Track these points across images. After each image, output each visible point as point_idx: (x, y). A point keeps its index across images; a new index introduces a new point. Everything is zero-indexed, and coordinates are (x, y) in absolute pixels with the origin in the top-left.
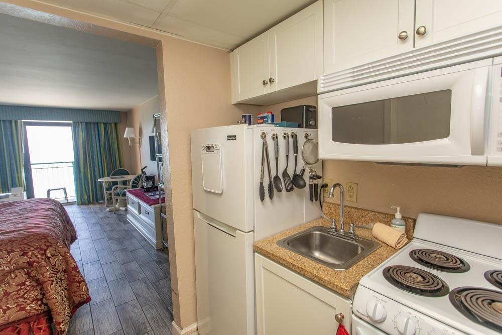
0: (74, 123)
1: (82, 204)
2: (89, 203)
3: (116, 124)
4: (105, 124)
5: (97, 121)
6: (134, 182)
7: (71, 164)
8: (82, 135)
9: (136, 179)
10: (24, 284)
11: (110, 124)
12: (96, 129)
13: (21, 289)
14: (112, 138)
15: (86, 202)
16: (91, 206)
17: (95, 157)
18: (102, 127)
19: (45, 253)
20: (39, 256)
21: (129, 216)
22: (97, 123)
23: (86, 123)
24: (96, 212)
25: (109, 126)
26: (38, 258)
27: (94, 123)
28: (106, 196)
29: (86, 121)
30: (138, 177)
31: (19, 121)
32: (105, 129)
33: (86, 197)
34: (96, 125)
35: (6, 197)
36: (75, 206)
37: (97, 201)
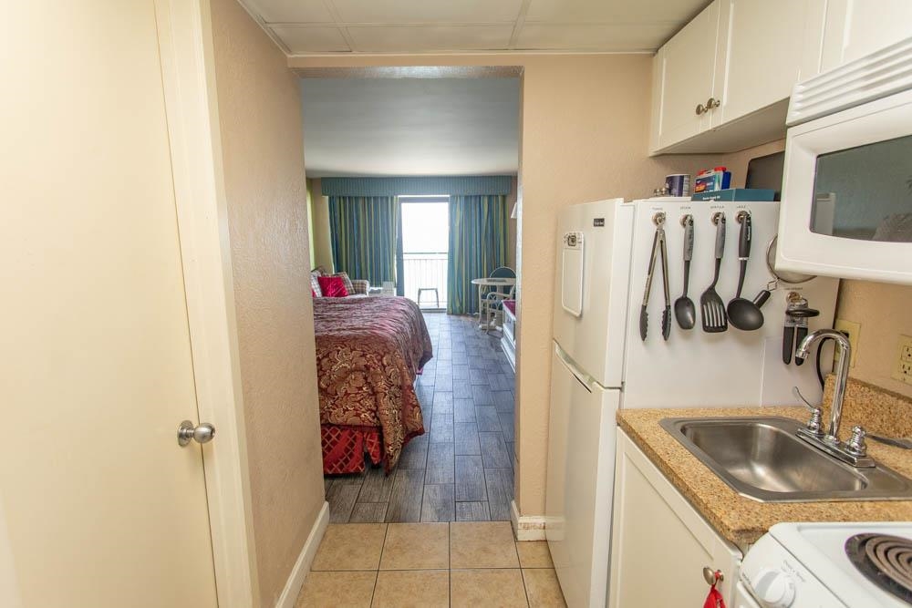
0: (453, 197)
1: (453, 314)
2: (461, 314)
3: (504, 197)
4: (490, 197)
5: (479, 194)
7: (446, 256)
8: (459, 214)
10: (360, 388)
11: (497, 196)
12: (478, 205)
13: (358, 393)
14: (497, 219)
15: (458, 311)
16: (462, 318)
17: (474, 247)
18: (486, 202)
19: (381, 360)
20: (376, 361)
21: (503, 341)
22: (479, 197)
23: (466, 197)
25: (494, 200)
26: (375, 363)
27: (476, 196)
28: (480, 306)
29: (466, 194)
31: (395, 197)
32: (489, 204)
33: (458, 305)
34: (478, 199)
35: (379, 292)
36: (445, 316)
37: (471, 312)
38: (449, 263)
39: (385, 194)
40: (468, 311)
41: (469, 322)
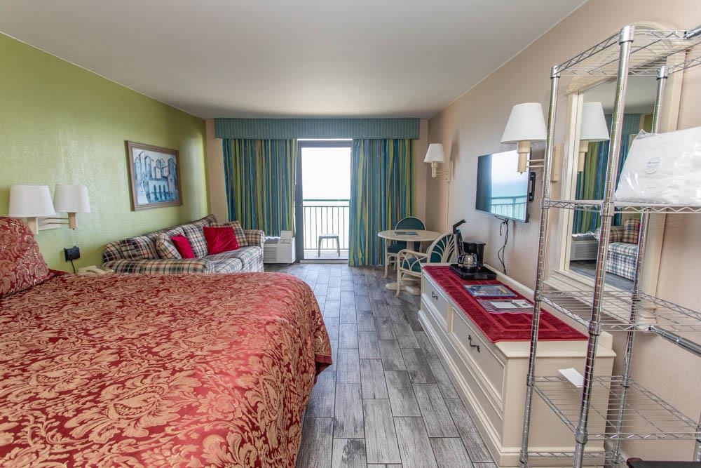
0: (355, 140)
1: (354, 266)
2: (363, 266)
3: (411, 140)
4: (396, 141)
5: (385, 137)
6: (435, 248)
7: (347, 203)
8: (362, 159)
9: (439, 243)
11: (404, 140)
12: (383, 149)
14: (403, 165)
15: (360, 264)
16: (366, 272)
17: (378, 195)
18: (391, 145)
21: (421, 313)
22: (385, 140)
23: (371, 141)
24: (370, 286)
25: (400, 144)
27: (381, 140)
28: (387, 261)
29: (370, 137)
30: (444, 239)
31: (294, 141)
32: (395, 148)
33: (360, 255)
34: (383, 143)
35: (276, 241)
36: (346, 267)
37: (373, 264)
39: (283, 136)
40: (371, 265)
41: (374, 279)
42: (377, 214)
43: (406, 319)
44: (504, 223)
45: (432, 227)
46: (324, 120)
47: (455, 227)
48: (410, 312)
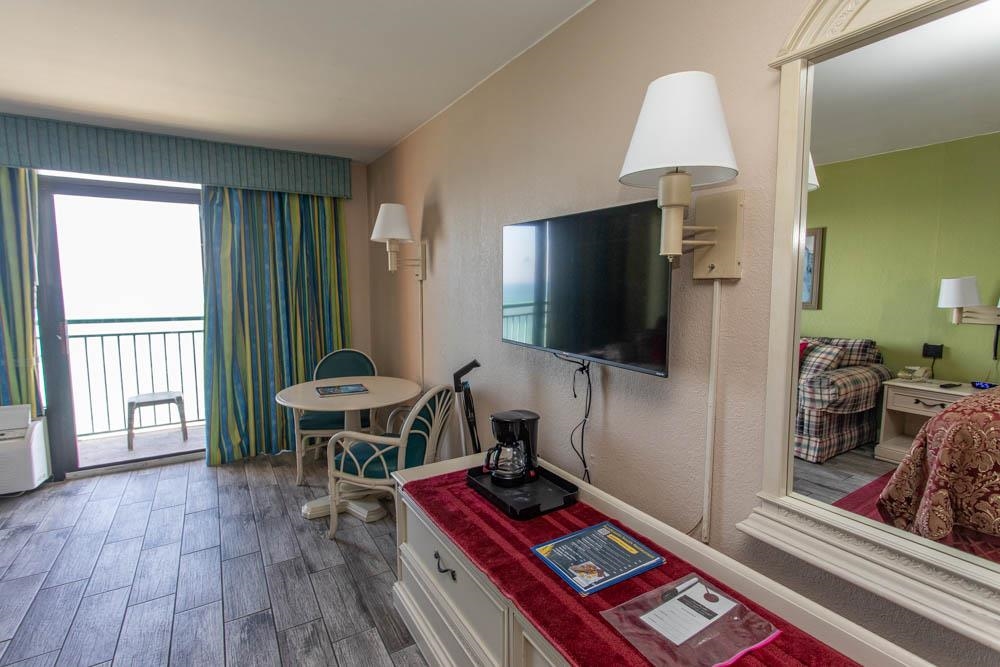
0: (208, 189)
1: (223, 463)
2: (244, 461)
3: (335, 200)
4: (304, 199)
5: (279, 188)
6: (416, 423)
7: (200, 325)
8: (229, 231)
11: (321, 198)
12: (276, 215)
14: (323, 247)
15: (237, 455)
16: (251, 475)
18: (294, 207)
22: (281, 195)
23: (247, 193)
25: (314, 206)
27: (272, 194)
28: (300, 447)
29: (244, 185)
31: (23, 172)
32: (304, 214)
33: (236, 438)
34: (277, 200)
36: (200, 469)
37: (269, 449)
38: (207, 347)
40: (263, 453)
41: (272, 492)
42: (272, 346)
43: (364, 609)
44: (581, 370)
45: (392, 368)
46: (116, 131)
47: (457, 376)
48: (371, 581)
